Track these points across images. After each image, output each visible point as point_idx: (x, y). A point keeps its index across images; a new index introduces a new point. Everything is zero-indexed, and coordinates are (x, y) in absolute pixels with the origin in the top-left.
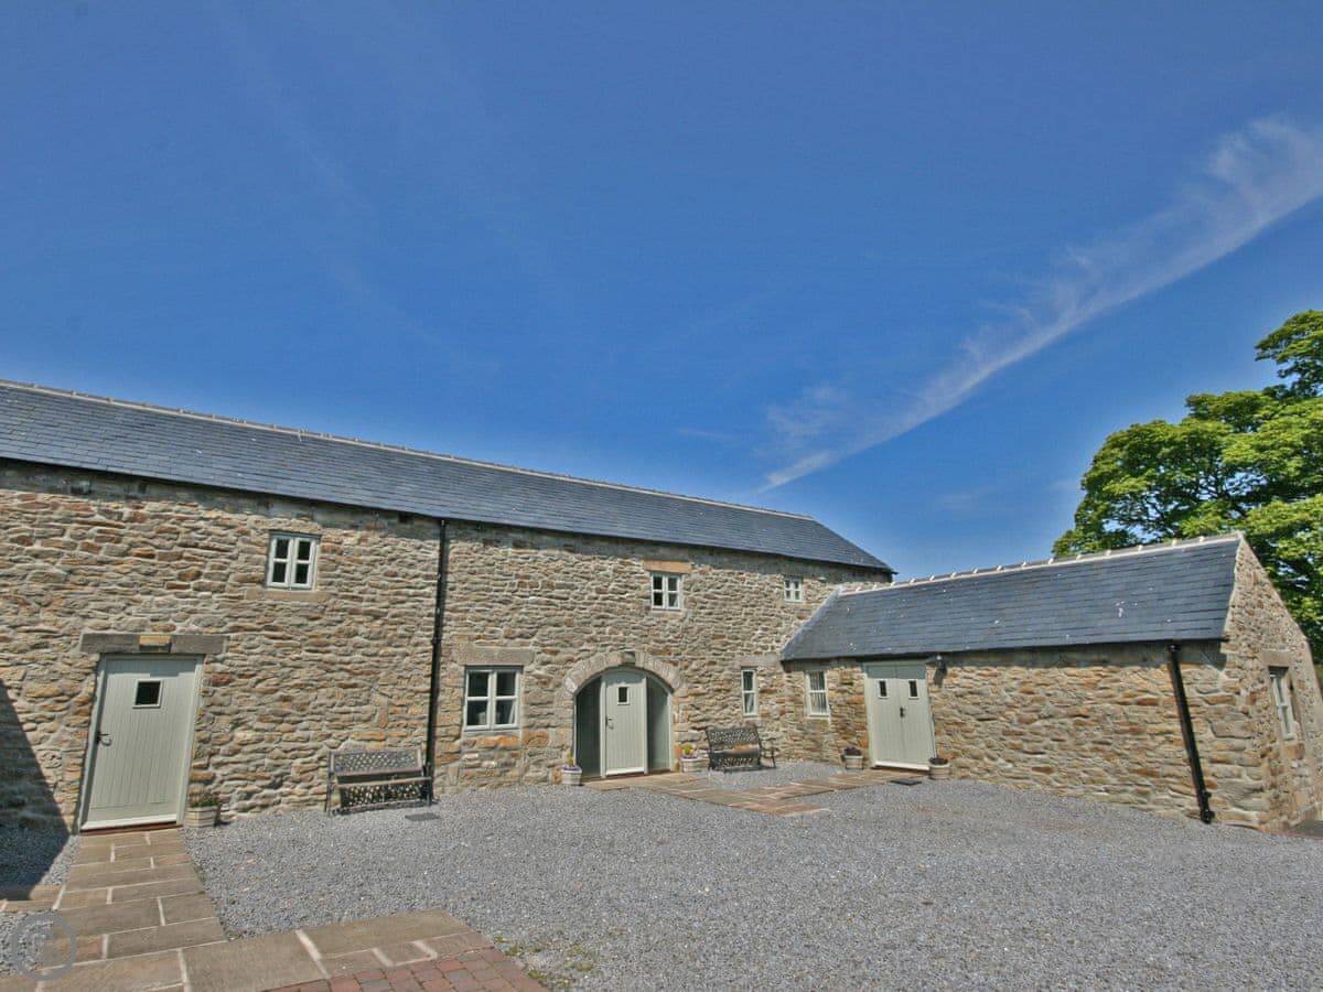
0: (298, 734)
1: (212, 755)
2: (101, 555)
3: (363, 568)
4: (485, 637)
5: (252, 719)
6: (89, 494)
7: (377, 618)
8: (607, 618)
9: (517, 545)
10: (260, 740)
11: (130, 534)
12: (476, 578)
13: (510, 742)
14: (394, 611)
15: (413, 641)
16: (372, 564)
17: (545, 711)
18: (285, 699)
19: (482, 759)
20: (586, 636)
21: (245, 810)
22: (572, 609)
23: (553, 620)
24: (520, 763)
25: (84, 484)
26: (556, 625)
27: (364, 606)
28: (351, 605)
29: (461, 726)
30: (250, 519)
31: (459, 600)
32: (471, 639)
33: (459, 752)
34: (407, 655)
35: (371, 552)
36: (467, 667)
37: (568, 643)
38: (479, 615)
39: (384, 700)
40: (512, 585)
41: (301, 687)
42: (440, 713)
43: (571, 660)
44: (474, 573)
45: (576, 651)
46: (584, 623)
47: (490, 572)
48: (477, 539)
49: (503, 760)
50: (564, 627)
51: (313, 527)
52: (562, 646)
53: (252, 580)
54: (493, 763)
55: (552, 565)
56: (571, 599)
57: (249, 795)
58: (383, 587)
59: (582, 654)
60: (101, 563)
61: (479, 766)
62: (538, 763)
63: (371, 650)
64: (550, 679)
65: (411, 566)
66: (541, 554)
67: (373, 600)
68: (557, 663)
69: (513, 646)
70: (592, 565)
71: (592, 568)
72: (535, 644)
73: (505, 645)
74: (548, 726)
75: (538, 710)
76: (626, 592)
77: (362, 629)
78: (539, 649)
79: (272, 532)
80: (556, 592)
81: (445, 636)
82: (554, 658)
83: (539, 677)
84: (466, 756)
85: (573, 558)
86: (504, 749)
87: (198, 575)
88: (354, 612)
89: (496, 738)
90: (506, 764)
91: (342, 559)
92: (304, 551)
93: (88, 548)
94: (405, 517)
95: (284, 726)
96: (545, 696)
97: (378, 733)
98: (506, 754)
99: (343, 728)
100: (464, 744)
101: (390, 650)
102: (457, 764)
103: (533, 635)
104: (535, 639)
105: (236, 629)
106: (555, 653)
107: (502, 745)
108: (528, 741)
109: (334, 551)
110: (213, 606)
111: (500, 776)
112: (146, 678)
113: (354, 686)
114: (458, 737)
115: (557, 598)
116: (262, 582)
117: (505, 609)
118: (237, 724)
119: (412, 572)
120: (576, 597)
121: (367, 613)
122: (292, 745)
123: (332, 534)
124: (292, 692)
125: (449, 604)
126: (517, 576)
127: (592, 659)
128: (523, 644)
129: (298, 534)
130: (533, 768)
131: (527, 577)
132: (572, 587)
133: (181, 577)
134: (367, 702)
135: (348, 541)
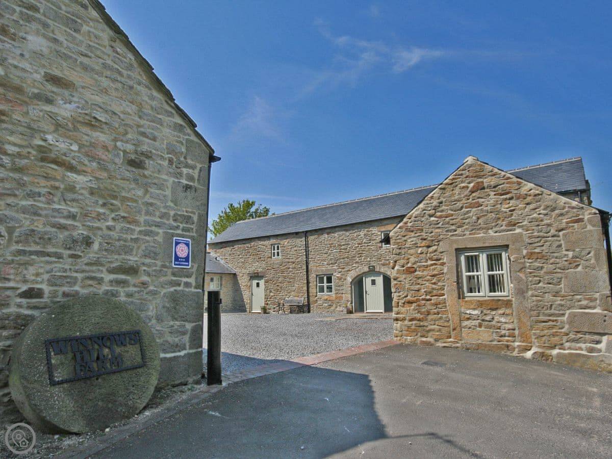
0: (281, 294)
1: (267, 298)
2: (248, 256)
3: (289, 250)
4: (321, 265)
5: (272, 290)
6: (245, 244)
7: (294, 263)
8: (363, 253)
9: (328, 234)
10: (274, 296)
11: (251, 251)
12: (317, 247)
13: (331, 298)
14: (297, 261)
15: (303, 268)
16: (291, 248)
17: (341, 288)
18: (278, 286)
19: (323, 303)
20: (354, 261)
21: (274, 311)
22: (349, 252)
23: (342, 257)
24: (334, 306)
25: (244, 242)
26: (343, 259)
27: (290, 260)
28: (287, 260)
29: (317, 293)
30: (267, 243)
31: (313, 255)
32: (317, 266)
33: (317, 301)
34: (301, 273)
35: (291, 245)
36: (317, 275)
37: (347, 264)
38: (319, 259)
39: (297, 285)
40: (328, 247)
41: (280, 283)
42: (310, 289)
43: (349, 271)
44: (316, 246)
45: (350, 267)
46: (353, 257)
47: (321, 244)
48: (316, 235)
49: (329, 304)
50: (346, 259)
51: (279, 241)
52: (346, 266)
53: (269, 258)
54: (326, 305)
55: (340, 238)
56: (348, 249)
57: (274, 308)
58: (294, 254)
59: (353, 268)
60: (248, 258)
61: (322, 305)
62: (339, 306)
63: (293, 272)
64: (342, 277)
65: (300, 247)
66: (336, 235)
67: (292, 258)
68: (345, 272)
69: (329, 267)
70: (355, 235)
71: (355, 236)
72: (337, 266)
73: (327, 267)
74: (342, 294)
75: (339, 288)
76: (370, 243)
77: (291, 267)
78: (338, 267)
79: (272, 245)
80: (342, 247)
81: (310, 266)
82: (343, 270)
83: (338, 277)
84: (319, 302)
85: (348, 234)
86: (330, 300)
87: (261, 258)
88: (289, 262)
89: (327, 297)
90: (330, 305)
91: (285, 249)
92: (278, 249)
93: (246, 255)
94: (297, 233)
95: (279, 292)
96: (340, 283)
97: (297, 294)
98: (330, 302)
99: (289, 293)
100: (318, 298)
101: (298, 272)
102: (317, 304)
103: (336, 263)
104: (336, 264)
105: (268, 269)
106: (343, 268)
107: (329, 299)
108: (336, 298)
109: (283, 247)
110: (263, 264)
111: (328, 308)
112: (258, 282)
113: (290, 282)
114: (316, 296)
115: (343, 249)
116: (271, 258)
117: (326, 255)
118: (271, 292)
119: (300, 249)
120: (350, 248)
121: (291, 262)
122: (280, 297)
123: (282, 243)
124: (279, 284)
125: (310, 256)
126: (329, 244)
127: (357, 270)
128: (332, 266)
129: (276, 244)
130: (338, 307)
131: (331, 244)
132: (348, 244)
133: (259, 259)
134: (293, 286)
135: (286, 243)
